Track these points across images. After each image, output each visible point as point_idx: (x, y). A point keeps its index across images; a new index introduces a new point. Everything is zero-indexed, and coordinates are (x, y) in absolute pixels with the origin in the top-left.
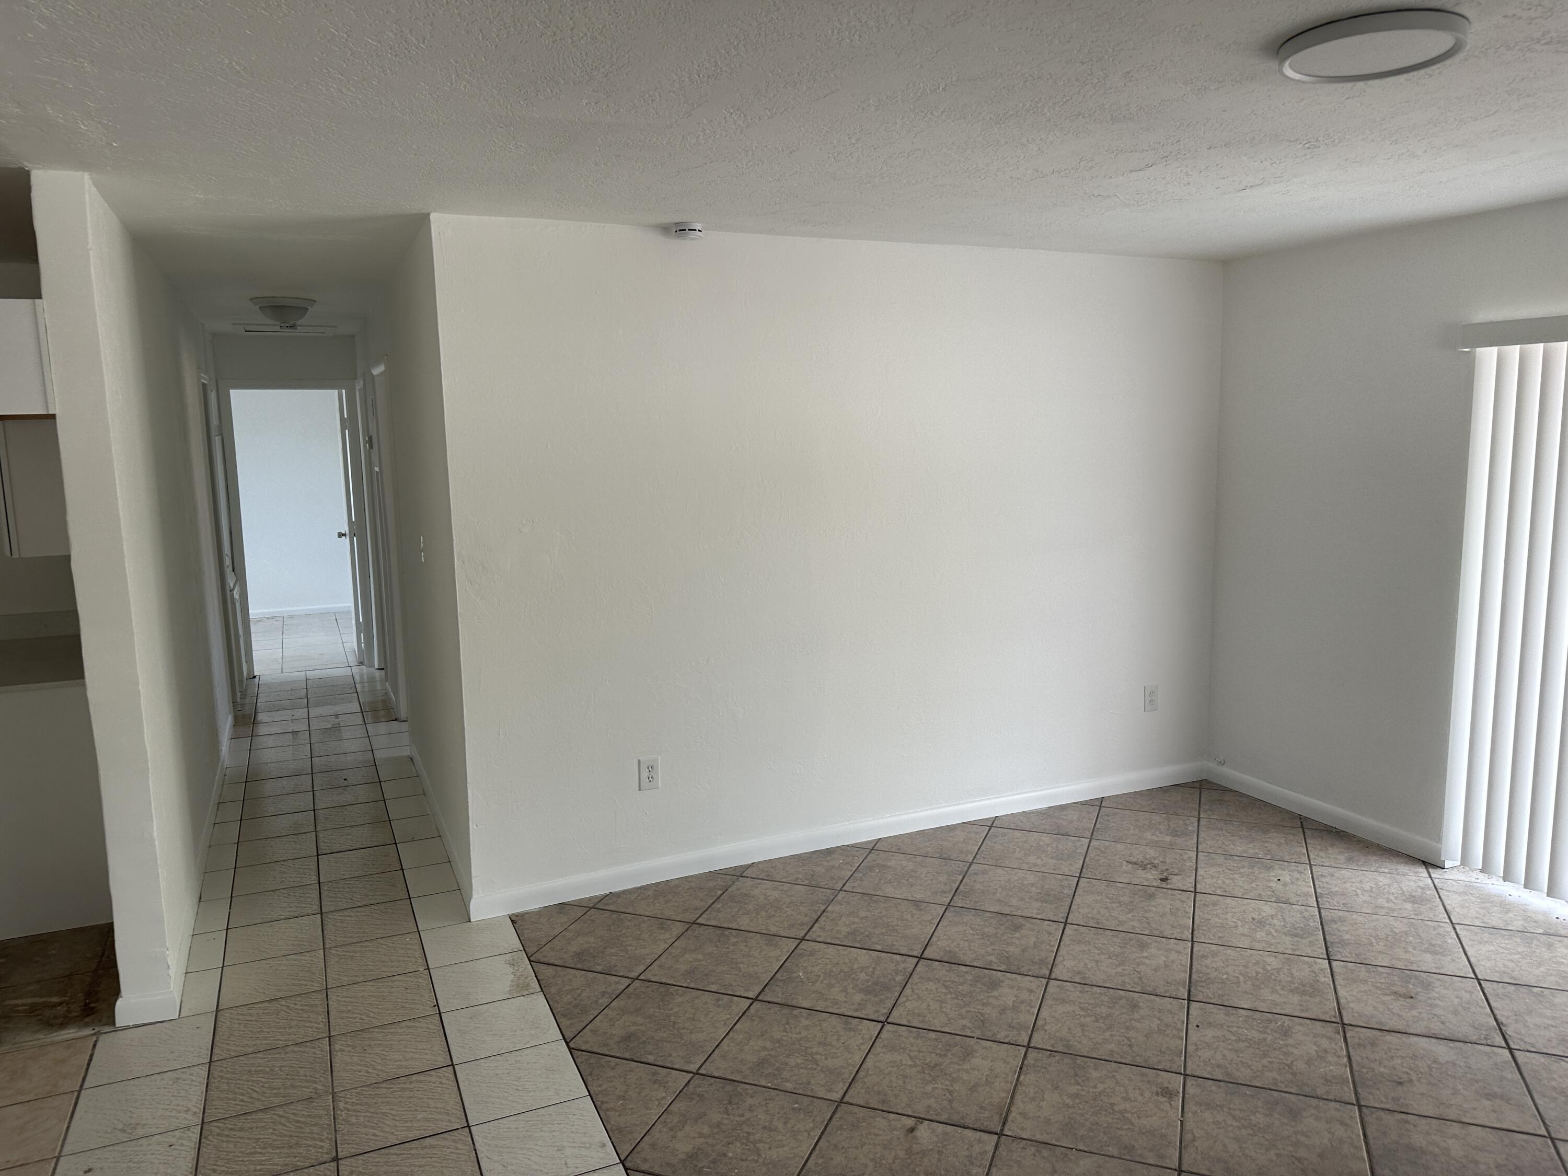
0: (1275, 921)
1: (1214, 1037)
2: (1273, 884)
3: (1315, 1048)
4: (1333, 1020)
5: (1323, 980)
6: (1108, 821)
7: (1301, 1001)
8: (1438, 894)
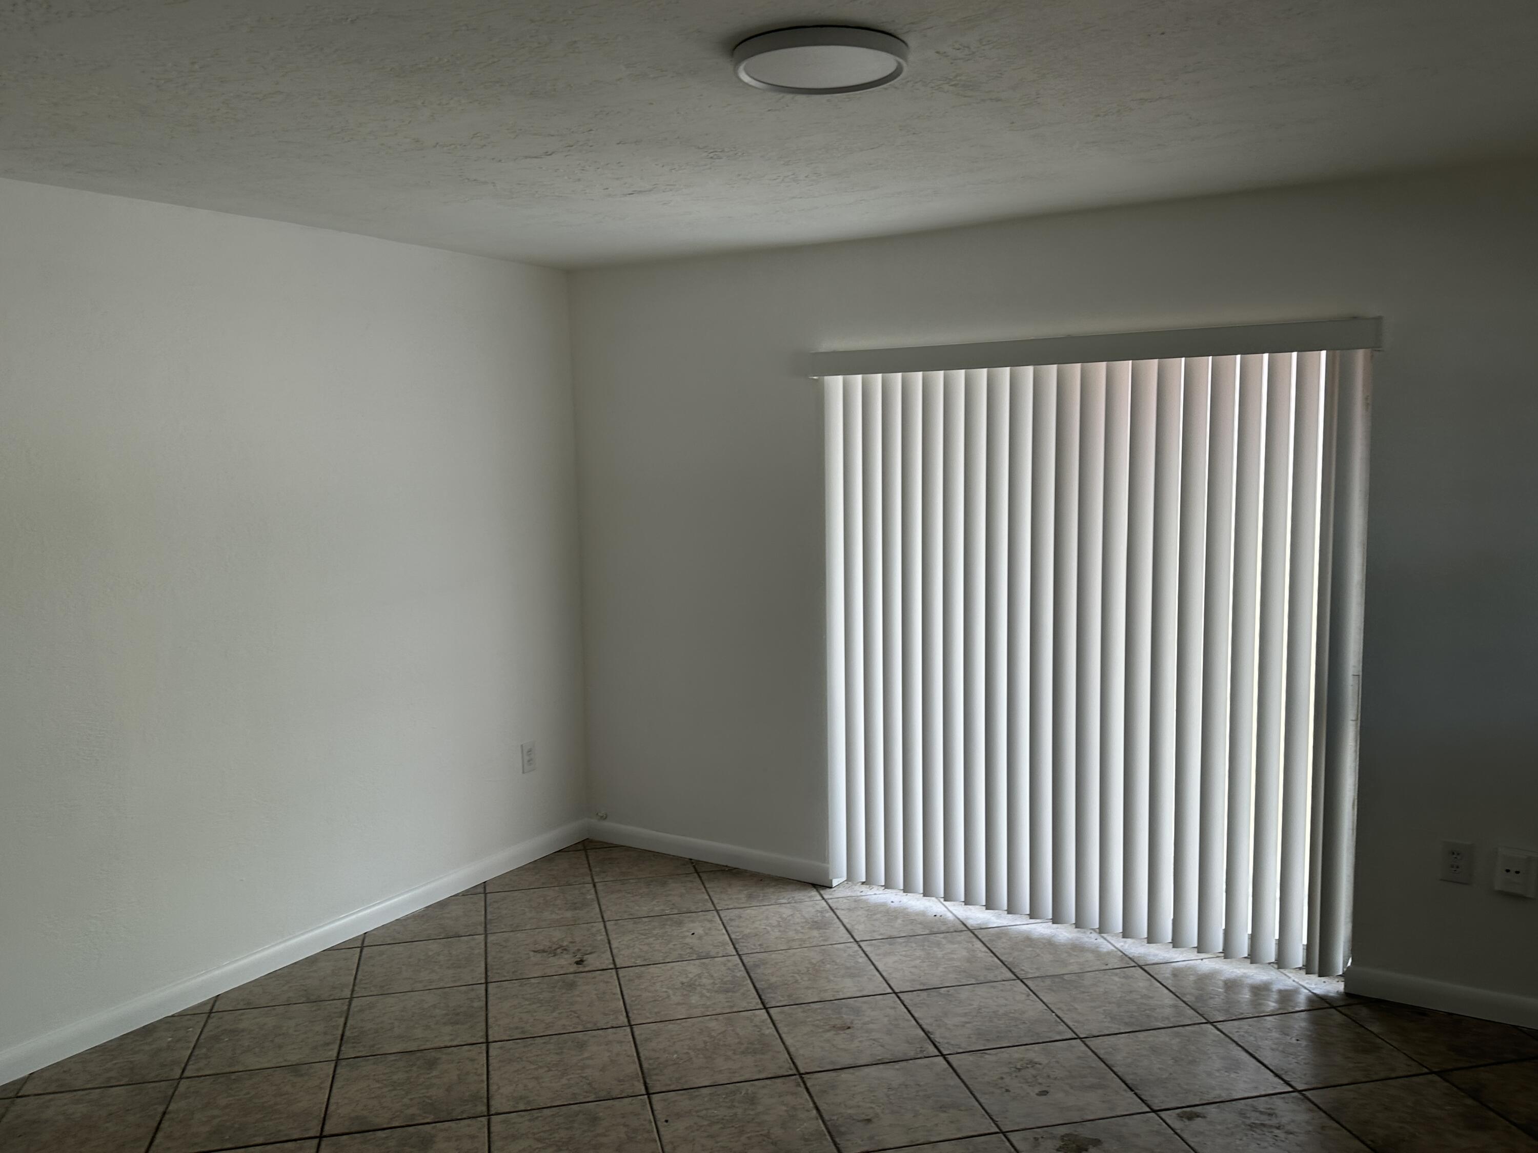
0: (704, 981)
1: (686, 1128)
2: (688, 940)
3: (784, 1108)
4: (791, 1072)
5: (767, 1032)
6: (498, 908)
8: (836, 915)
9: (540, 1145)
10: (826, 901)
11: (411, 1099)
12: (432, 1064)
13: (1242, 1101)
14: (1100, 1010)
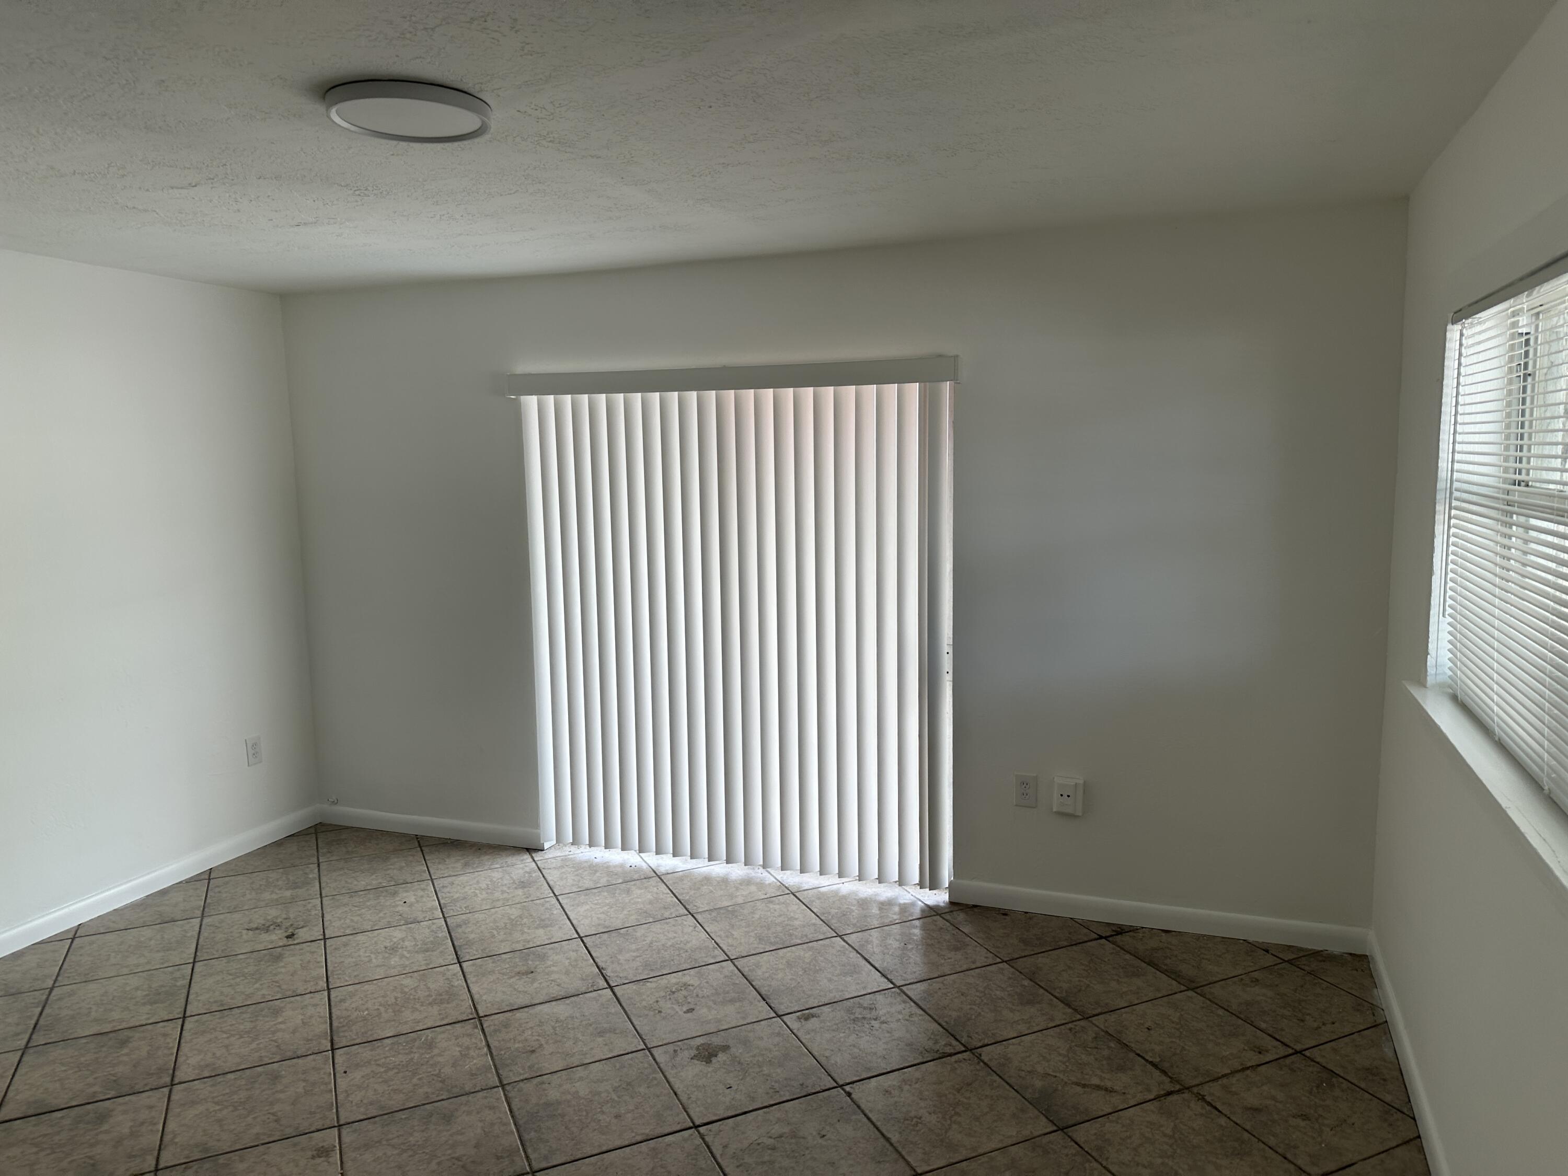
0: (407, 943)
1: (363, 1077)
2: (400, 908)
3: (458, 1049)
4: (471, 1017)
5: (456, 984)
7: (440, 1010)
8: (542, 874)
9: (218, 1108)
10: (536, 863)
11: (95, 1078)
12: (124, 1043)
13: (851, 1000)
14: (752, 934)
